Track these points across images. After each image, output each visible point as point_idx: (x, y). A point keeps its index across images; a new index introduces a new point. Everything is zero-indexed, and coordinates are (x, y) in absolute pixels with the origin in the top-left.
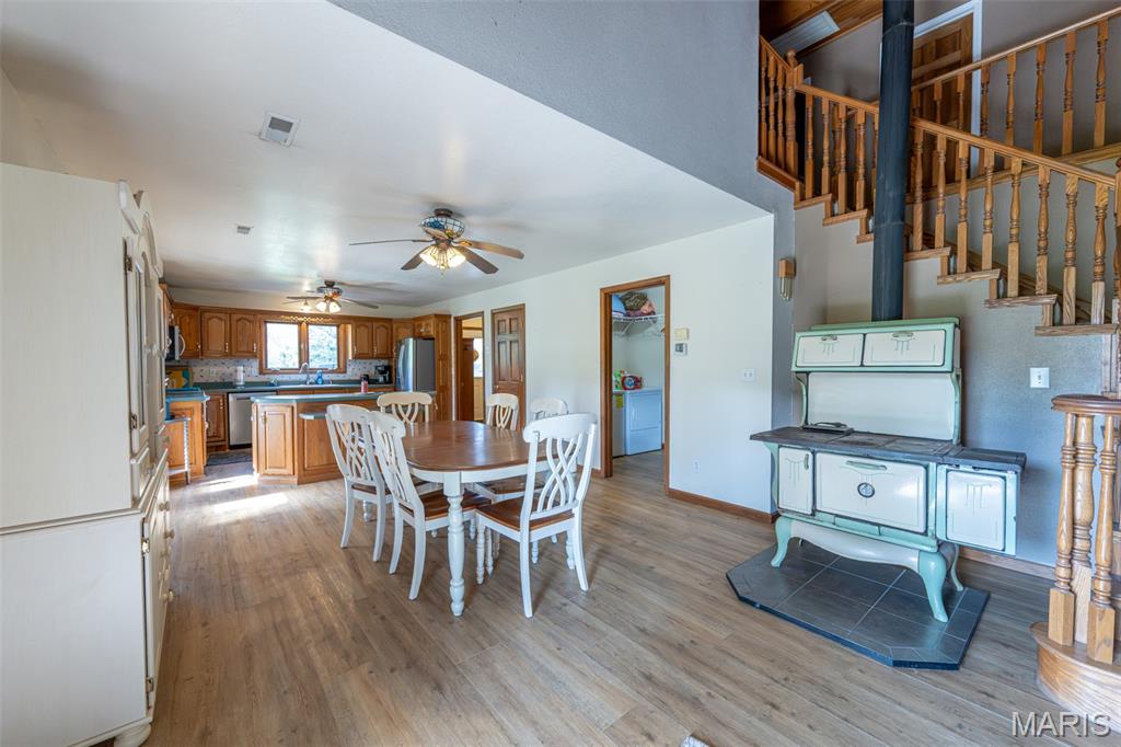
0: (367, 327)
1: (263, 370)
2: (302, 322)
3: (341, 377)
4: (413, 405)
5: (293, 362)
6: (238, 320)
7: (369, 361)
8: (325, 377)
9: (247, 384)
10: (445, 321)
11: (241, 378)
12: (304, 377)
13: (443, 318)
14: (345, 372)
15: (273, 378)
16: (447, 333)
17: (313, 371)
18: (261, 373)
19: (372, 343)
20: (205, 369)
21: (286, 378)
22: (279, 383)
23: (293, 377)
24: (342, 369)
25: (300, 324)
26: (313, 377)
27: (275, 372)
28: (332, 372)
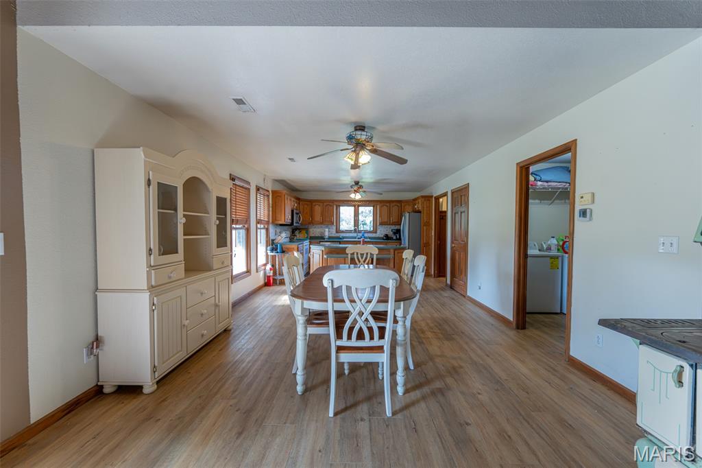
0: (387, 206)
1: (338, 231)
2: (356, 205)
3: (374, 235)
4: (367, 254)
5: (351, 227)
6: (327, 205)
7: (389, 226)
8: (366, 235)
9: (330, 238)
10: (429, 200)
11: (327, 234)
12: (355, 235)
13: (428, 198)
14: (376, 232)
15: (342, 235)
16: (429, 207)
17: (360, 232)
18: (337, 232)
19: (389, 216)
20: (315, 230)
21: (348, 235)
22: (344, 238)
23: (351, 235)
24: (375, 231)
25: (355, 206)
26: (360, 235)
27: (343, 232)
28: (370, 232)
